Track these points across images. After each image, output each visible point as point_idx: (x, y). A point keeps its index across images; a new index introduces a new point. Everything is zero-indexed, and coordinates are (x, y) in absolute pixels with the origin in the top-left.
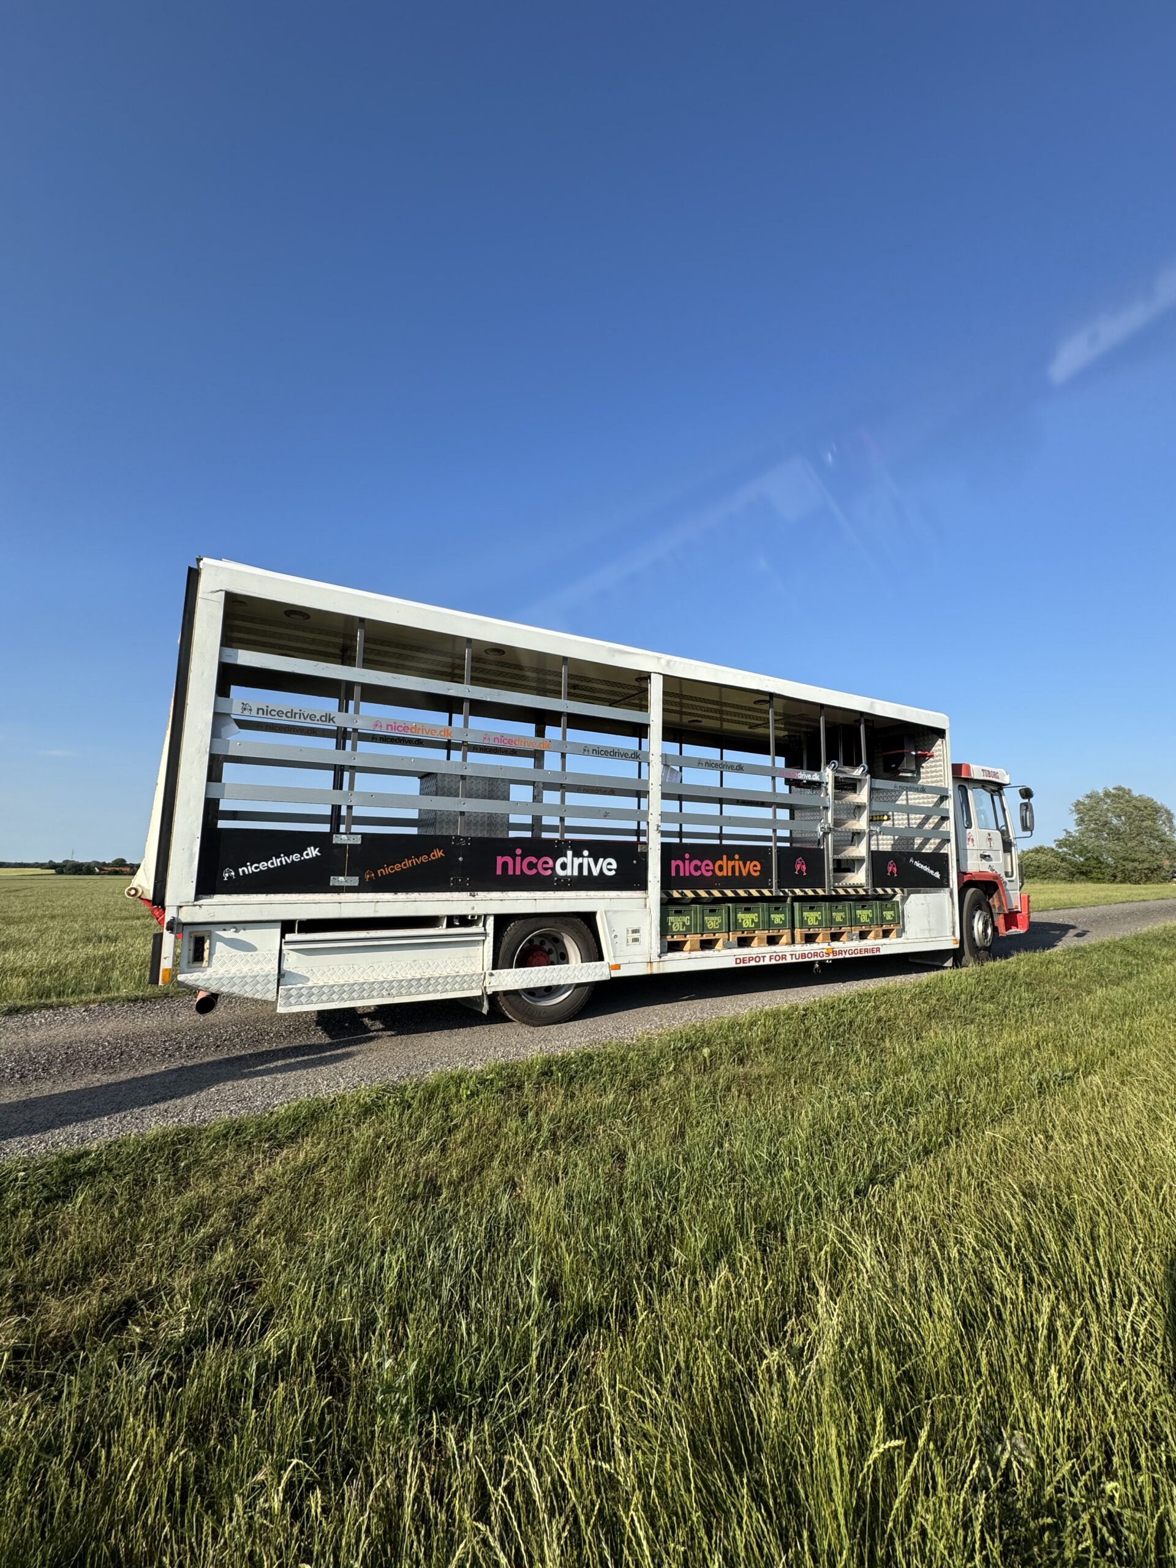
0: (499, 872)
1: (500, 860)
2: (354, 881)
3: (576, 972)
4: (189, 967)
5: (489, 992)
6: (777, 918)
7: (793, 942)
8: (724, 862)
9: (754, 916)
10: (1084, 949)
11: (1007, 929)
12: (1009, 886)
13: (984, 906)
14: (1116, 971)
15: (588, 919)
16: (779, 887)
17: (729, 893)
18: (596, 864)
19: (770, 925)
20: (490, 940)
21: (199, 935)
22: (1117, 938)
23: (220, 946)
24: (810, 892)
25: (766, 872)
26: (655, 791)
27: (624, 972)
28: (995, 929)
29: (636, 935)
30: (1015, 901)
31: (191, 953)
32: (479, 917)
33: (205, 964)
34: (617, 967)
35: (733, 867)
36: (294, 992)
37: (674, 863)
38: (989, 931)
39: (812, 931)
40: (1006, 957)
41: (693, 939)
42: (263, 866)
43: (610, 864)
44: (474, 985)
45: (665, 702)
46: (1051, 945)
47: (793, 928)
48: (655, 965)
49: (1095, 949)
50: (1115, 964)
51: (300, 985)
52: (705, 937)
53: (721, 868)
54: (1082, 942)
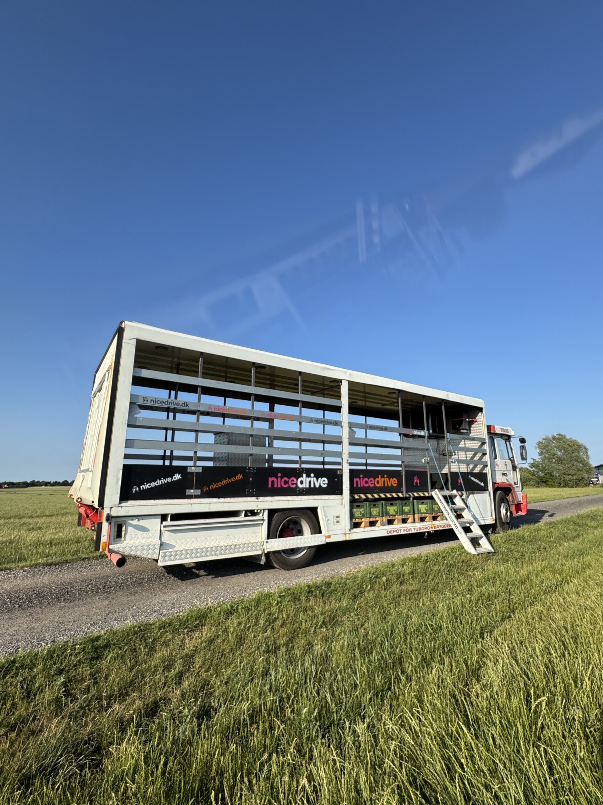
0: (270, 486)
1: (270, 480)
2: (198, 492)
3: (309, 540)
4: (114, 541)
5: (266, 552)
6: (406, 509)
7: (414, 522)
8: (379, 479)
9: (395, 508)
10: (554, 522)
11: (517, 512)
12: (516, 490)
13: (505, 501)
14: (571, 534)
15: (314, 510)
16: (407, 491)
17: (382, 496)
18: (317, 480)
19: (402, 512)
20: (266, 524)
21: (120, 523)
22: (569, 517)
23: (130, 529)
24: (422, 495)
25: (400, 484)
26: (346, 441)
27: (333, 539)
28: (511, 513)
29: (338, 519)
30: (520, 499)
31: (116, 533)
32: (261, 510)
33: (123, 539)
34: (329, 537)
35: (384, 482)
36: (168, 554)
37: (355, 480)
38: (509, 514)
39: (423, 516)
40: (518, 528)
41: (365, 521)
42: (153, 484)
43: (324, 481)
44: (258, 548)
45: (349, 394)
46: (538, 521)
47: (414, 514)
48: (347, 535)
49: (560, 522)
50: (570, 530)
51: (171, 550)
52: (371, 519)
53: (378, 482)
54: (553, 519)
